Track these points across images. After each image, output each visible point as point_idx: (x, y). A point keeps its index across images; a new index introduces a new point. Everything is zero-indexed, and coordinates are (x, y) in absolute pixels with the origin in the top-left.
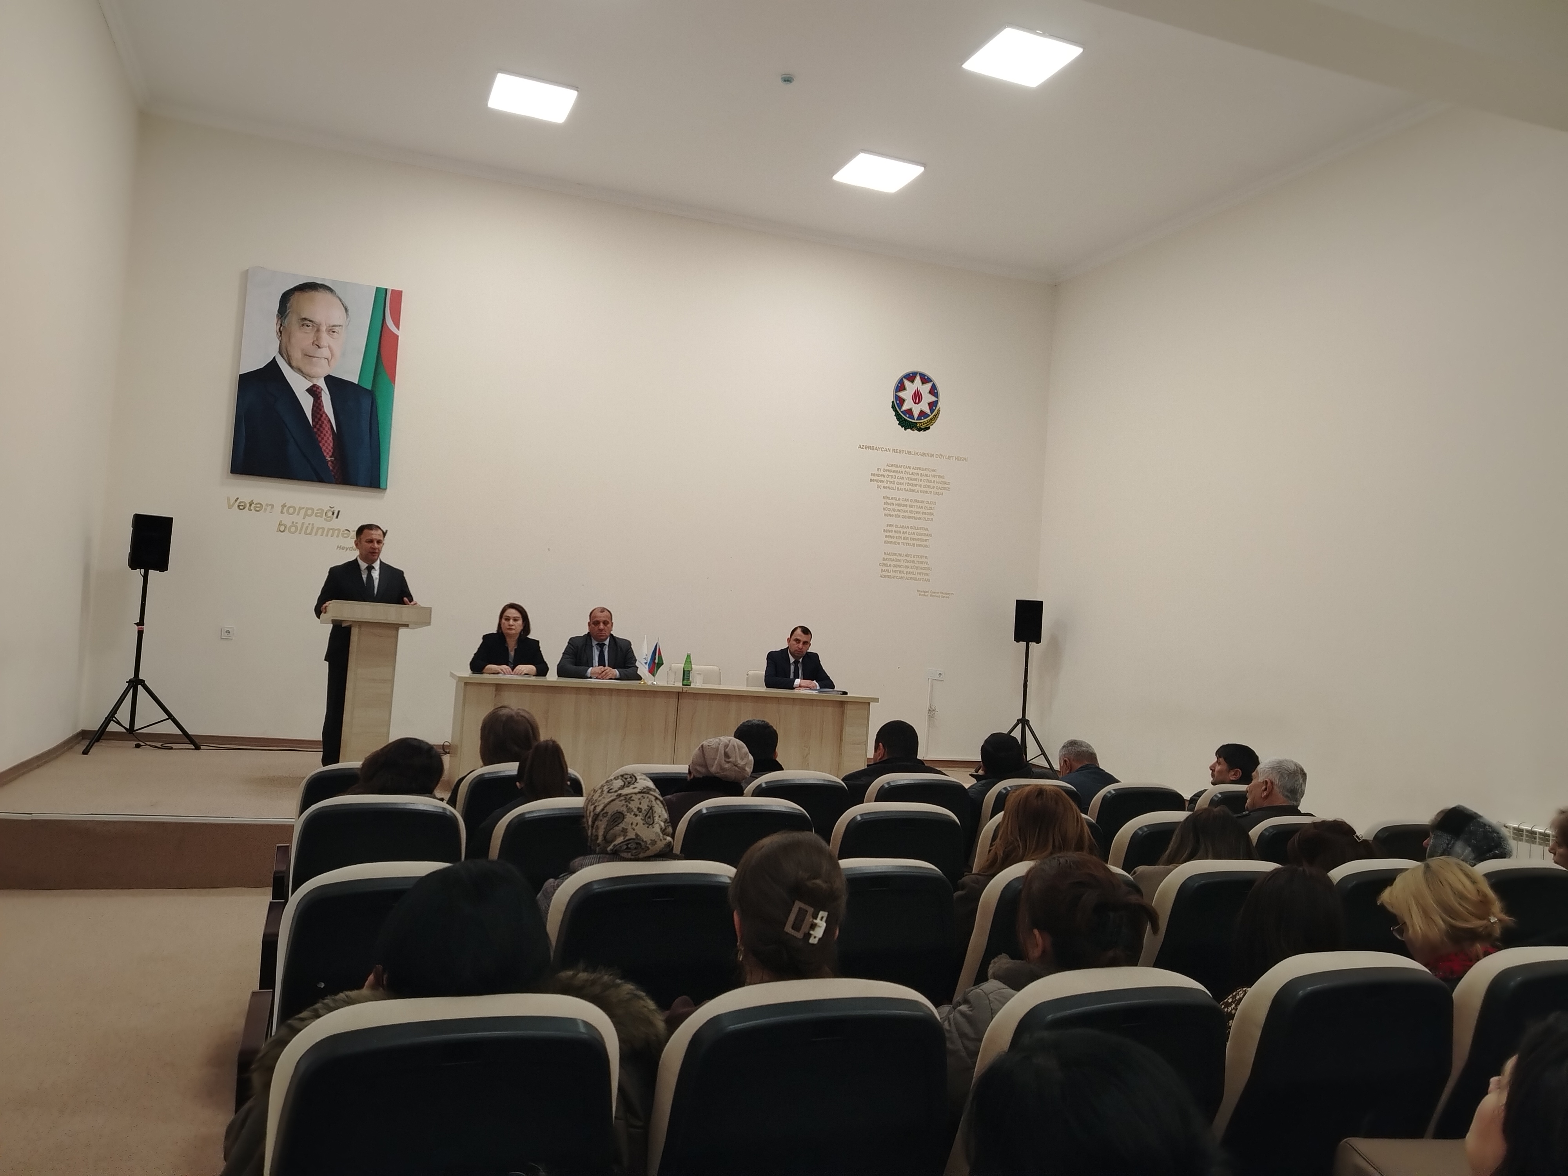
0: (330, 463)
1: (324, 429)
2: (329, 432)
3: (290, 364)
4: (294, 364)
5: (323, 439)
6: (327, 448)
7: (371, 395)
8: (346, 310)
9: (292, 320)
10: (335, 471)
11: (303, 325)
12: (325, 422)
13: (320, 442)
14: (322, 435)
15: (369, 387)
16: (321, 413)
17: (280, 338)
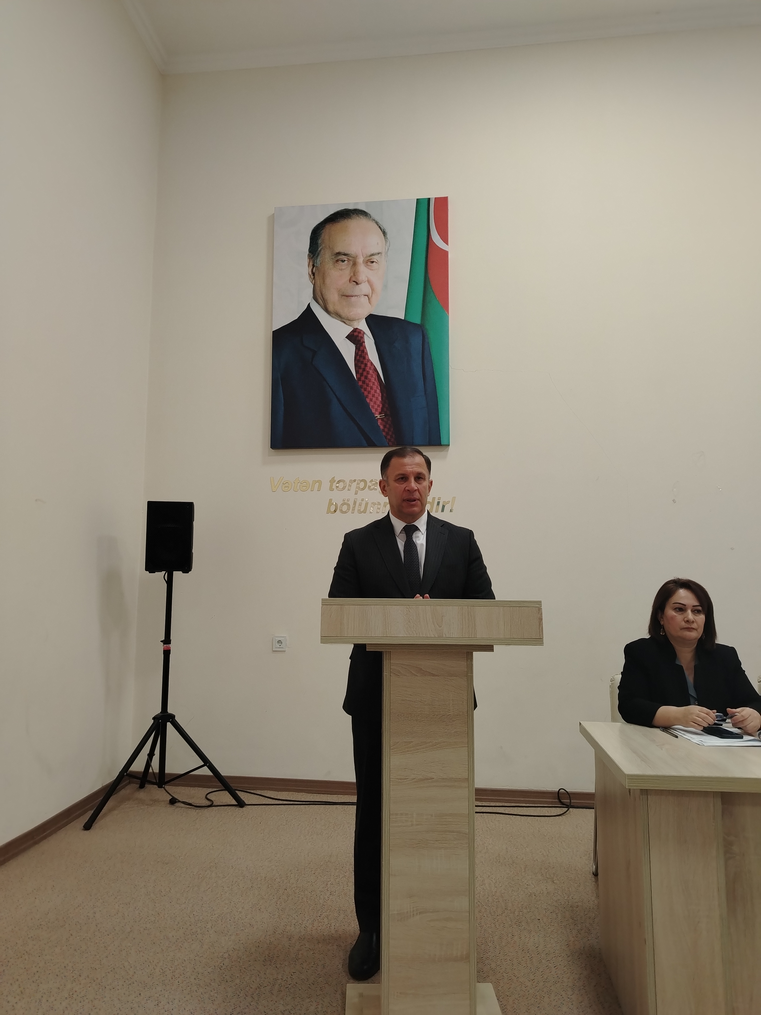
0: (379, 421)
1: (370, 381)
2: (376, 383)
3: (326, 310)
4: (331, 308)
5: (369, 392)
6: (375, 403)
7: (421, 329)
8: (384, 233)
9: (326, 256)
10: (386, 430)
11: (337, 261)
12: (371, 372)
13: (367, 397)
14: (369, 389)
15: (417, 320)
16: (365, 361)
17: (314, 281)
